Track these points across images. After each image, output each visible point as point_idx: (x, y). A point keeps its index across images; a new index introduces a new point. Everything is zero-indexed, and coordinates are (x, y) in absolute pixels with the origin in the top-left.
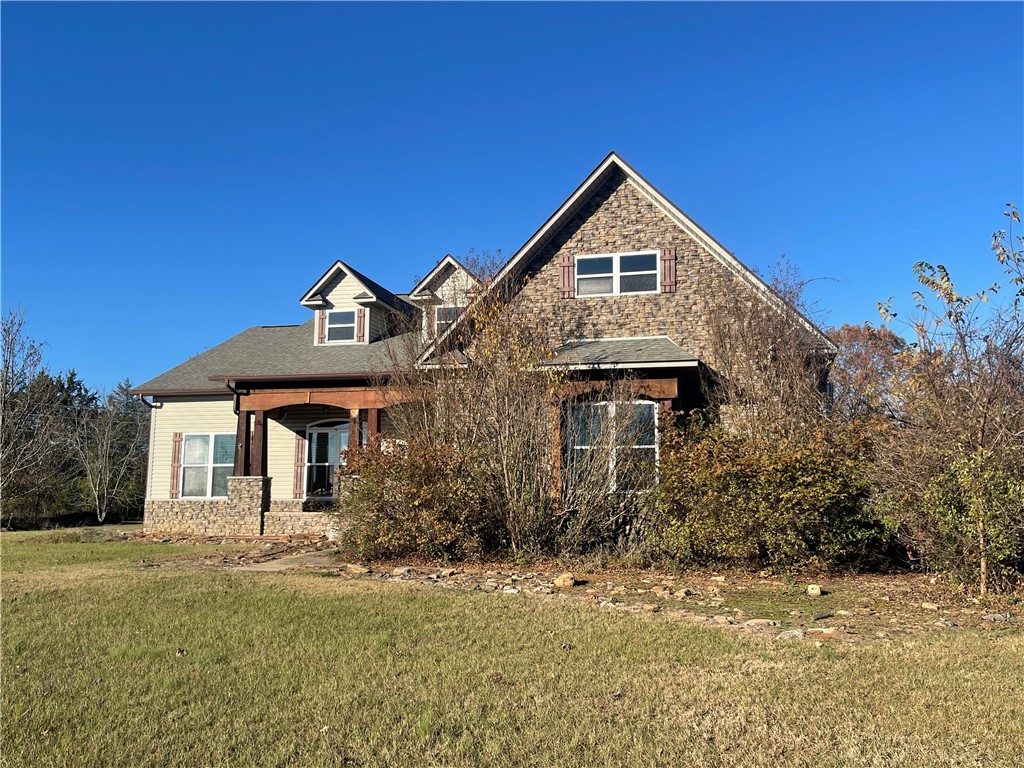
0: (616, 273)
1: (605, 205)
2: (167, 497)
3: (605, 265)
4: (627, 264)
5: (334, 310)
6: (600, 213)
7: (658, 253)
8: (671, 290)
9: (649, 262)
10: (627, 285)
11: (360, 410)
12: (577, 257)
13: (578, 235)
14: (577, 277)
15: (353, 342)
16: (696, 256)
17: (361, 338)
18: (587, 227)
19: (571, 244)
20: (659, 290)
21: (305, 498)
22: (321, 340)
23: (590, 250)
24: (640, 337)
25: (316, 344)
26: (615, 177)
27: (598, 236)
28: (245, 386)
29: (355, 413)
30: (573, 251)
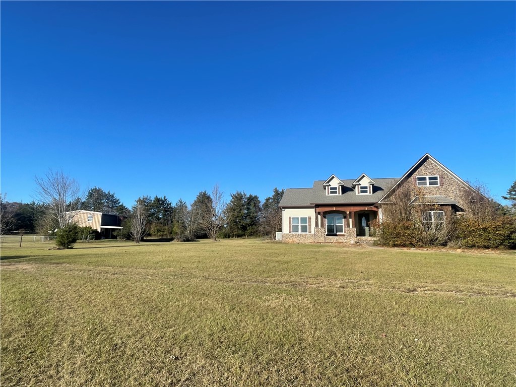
0: (428, 181)
1: (423, 165)
2: (288, 233)
3: (425, 179)
4: (430, 179)
5: (331, 187)
6: (422, 167)
7: (438, 176)
8: (442, 184)
9: (436, 178)
10: (430, 184)
11: (350, 212)
12: (417, 177)
13: (417, 171)
14: (417, 181)
15: (337, 194)
16: (448, 177)
17: (339, 194)
18: (419, 170)
19: (415, 174)
20: (439, 185)
21: (327, 233)
22: (328, 194)
23: (420, 175)
24: (435, 196)
25: (327, 194)
26: (427, 158)
27: (422, 172)
28: (317, 206)
29: (348, 213)
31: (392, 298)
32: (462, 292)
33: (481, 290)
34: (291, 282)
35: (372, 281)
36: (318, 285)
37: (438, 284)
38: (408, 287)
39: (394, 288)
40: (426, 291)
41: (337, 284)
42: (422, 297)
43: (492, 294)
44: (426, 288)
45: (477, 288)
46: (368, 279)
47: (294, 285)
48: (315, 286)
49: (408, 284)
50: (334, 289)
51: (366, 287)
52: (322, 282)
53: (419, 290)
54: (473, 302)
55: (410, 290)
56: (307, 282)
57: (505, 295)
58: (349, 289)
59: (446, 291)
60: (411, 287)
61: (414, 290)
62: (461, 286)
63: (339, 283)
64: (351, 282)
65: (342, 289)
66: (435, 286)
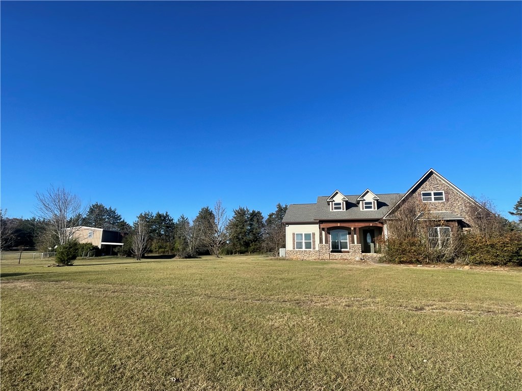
0: (433, 197)
1: (428, 180)
2: (292, 249)
3: (430, 194)
4: (435, 194)
5: (335, 202)
6: (427, 182)
7: (443, 192)
8: (447, 200)
9: (441, 194)
10: (436, 199)
11: (354, 228)
12: (422, 193)
13: (422, 187)
14: (422, 197)
15: (341, 210)
16: (453, 193)
17: (343, 209)
18: (424, 185)
19: (420, 189)
20: (444, 200)
21: (331, 249)
22: (332, 210)
23: (425, 191)
24: (441, 212)
25: (331, 210)
26: (431, 173)
27: (427, 187)
28: (321, 222)
29: (352, 229)
30: (421, 191)
31: (399, 317)
32: (471, 310)
33: (491, 308)
34: (295, 301)
35: (378, 300)
36: (323, 304)
37: (446, 303)
38: (415, 306)
39: (401, 306)
40: (434, 309)
41: (342, 302)
42: (430, 316)
43: (502, 313)
44: (434, 307)
45: (487, 306)
46: (374, 297)
47: (298, 303)
48: (319, 305)
49: (415, 302)
50: (340, 308)
51: (372, 305)
52: (327, 300)
53: (427, 308)
54: (483, 321)
55: (417, 309)
56: (312, 301)
57: (516, 314)
58: (355, 308)
59: (454, 309)
60: (419, 306)
61: (422, 309)
62: (470, 304)
63: (344, 302)
64: (357, 301)
65: (347, 308)
66: (443, 304)
